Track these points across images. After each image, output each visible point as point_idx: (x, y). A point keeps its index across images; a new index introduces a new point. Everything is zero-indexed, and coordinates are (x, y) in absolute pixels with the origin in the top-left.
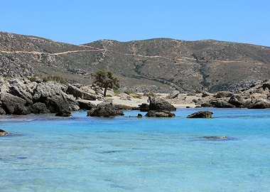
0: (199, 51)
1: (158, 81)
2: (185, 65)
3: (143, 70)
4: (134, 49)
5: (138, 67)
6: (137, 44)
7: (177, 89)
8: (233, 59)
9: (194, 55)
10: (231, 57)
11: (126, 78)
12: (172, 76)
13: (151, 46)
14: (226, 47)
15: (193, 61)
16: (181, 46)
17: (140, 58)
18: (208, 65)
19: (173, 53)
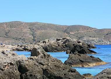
0: (32, 26)
1: (15, 39)
2: (26, 32)
3: (9, 34)
4: (5, 26)
5: (6, 33)
6: (6, 23)
7: (22, 42)
8: (46, 30)
9: (30, 28)
10: (45, 29)
11: (2, 38)
12: (21, 37)
13: (12, 25)
14: (43, 25)
15: (29, 31)
16: (25, 25)
17: (7, 29)
18: (35, 32)
19: (21, 27)
